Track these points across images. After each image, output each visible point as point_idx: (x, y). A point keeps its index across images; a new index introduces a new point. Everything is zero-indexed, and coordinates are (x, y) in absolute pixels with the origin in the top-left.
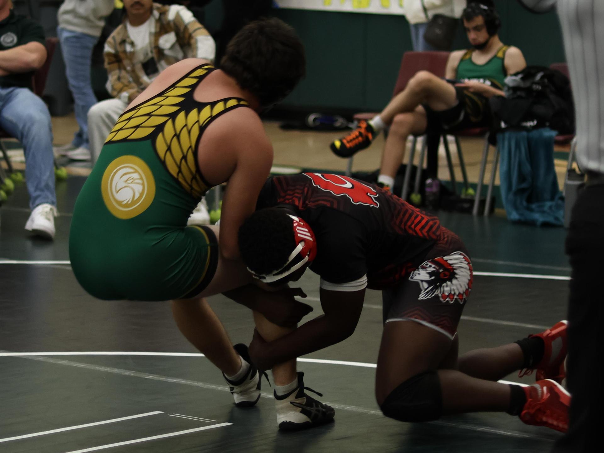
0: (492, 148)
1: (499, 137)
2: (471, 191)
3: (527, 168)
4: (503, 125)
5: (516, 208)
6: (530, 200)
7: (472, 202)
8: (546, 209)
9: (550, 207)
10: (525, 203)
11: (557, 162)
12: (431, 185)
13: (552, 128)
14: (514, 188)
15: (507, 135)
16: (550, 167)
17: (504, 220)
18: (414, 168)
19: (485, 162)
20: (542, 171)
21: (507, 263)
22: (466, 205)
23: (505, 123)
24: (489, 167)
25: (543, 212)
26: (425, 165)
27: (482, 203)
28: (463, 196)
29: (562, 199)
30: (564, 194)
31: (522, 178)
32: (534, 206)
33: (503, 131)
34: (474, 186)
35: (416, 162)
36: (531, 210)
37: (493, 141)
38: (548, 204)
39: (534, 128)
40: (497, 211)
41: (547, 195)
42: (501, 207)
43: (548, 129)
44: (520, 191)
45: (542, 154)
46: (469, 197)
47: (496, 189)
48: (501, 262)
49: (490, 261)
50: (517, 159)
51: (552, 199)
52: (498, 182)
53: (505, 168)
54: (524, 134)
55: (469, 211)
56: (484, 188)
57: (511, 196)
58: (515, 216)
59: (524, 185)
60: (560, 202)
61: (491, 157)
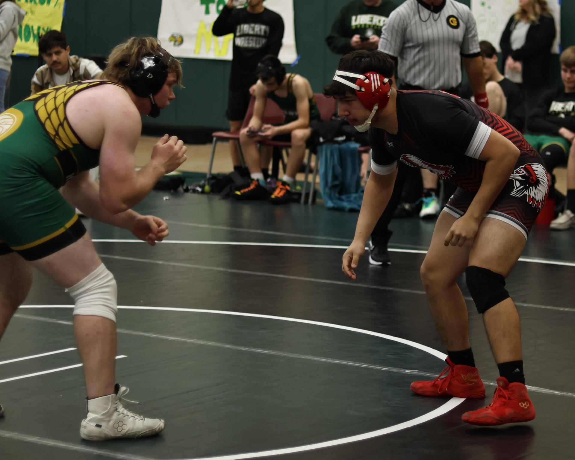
1: (319, 148)
2: (298, 187)
3: (339, 170)
4: (321, 140)
5: (331, 199)
6: (340, 193)
7: (299, 194)
8: (352, 199)
9: (355, 198)
10: (337, 195)
12: (270, 183)
13: (357, 141)
14: (329, 185)
15: (324, 147)
17: (322, 206)
20: (349, 172)
21: (325, 238)
22: (296, 197)
23: (323, 138)
25: (350, 201)
27: (307, 195)
31: (335, 177)
32: (343, 197)
33: (321, 144)
34: (301, 183)
36: (340, 199)
37: (314, 151)
38: (354, 195)
39: (344, 141)
40: (318, 200)
41: (353, 189)
42: (320, 197)
43: (353, 142)
44: (334, 187)
45: (349, 160)
46: (297, 191)
48: (319, 238)
49: (312, 237)
50: (332, 165)
51: (356, 192)
53: (323, 170)
54: (337, 146)
55: (298, 201)
56: (308, 184)
57: (327, 190)
58: (330, 204)
59: (337, 183)
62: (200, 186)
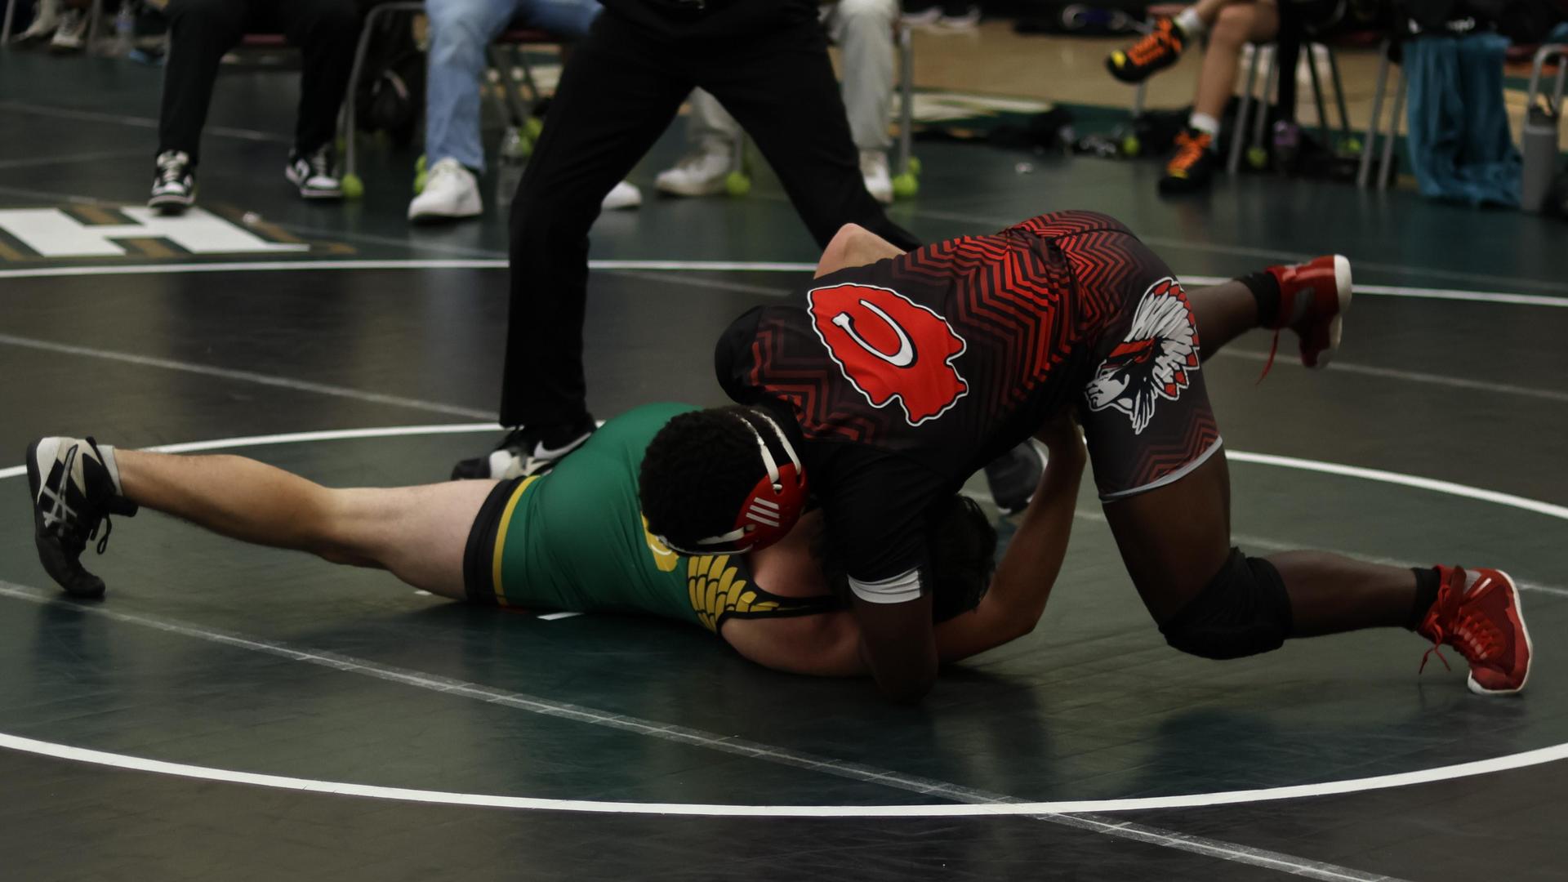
0: (1394, 70)
1: (1407, 48)
2: (1354, 145)
3: (1456, 104)
4: (1414, 27)
5: (1435, 174)
6: (1459, 161)
7: (1355, 163)
8: (1488, 176)
9: (1497, 176)
10: (1451, 167)
11: (1509, 94)
12: (1283, 134)
13: (1502, 32)
14: (1432, 140)
15: (1421, 45)
16: (1497, 103)
17: (1414, 196)
18: (1254, 104)
19: (1381, 94)
20: (1482, 111)
22: (1346, 170)
23: (1419, 22)
24: (1389, 103)
25: (1482, 183)
26: (1274, 98)
27: (1375, 165)
28: (1341, 153)
29: (1518, 159)
30: (1521, 151)
31: (1446, 121)
32: (1467, 172)
33: (1413, 37)
34: (1360, 137)
35: (1259, 92)
36: (1461, 178)
37: (1395, 56)
38: (1493, 168)
39: (1469, 33)
40: (1402, 180)
41: (1490, 153)
42: (1410, 172)
43: (1493, 34)
44: (1443, 146)
45: (1482, 81)
46: (1351, 156)
47: (1399, 141)
48: (1408, 271)
50: (1438, 91)
51: (1500, 158)
52: (1403, 129)
53: (1416, 104)
54: (1451, 43)
55: (1351, 179)
56: (1379, 139)
57: (1427, 153)
58: (1433, 188)
59: (1451, 134)
60: (1514, 165)
61: (1392, 85)
62: (1110, 141)
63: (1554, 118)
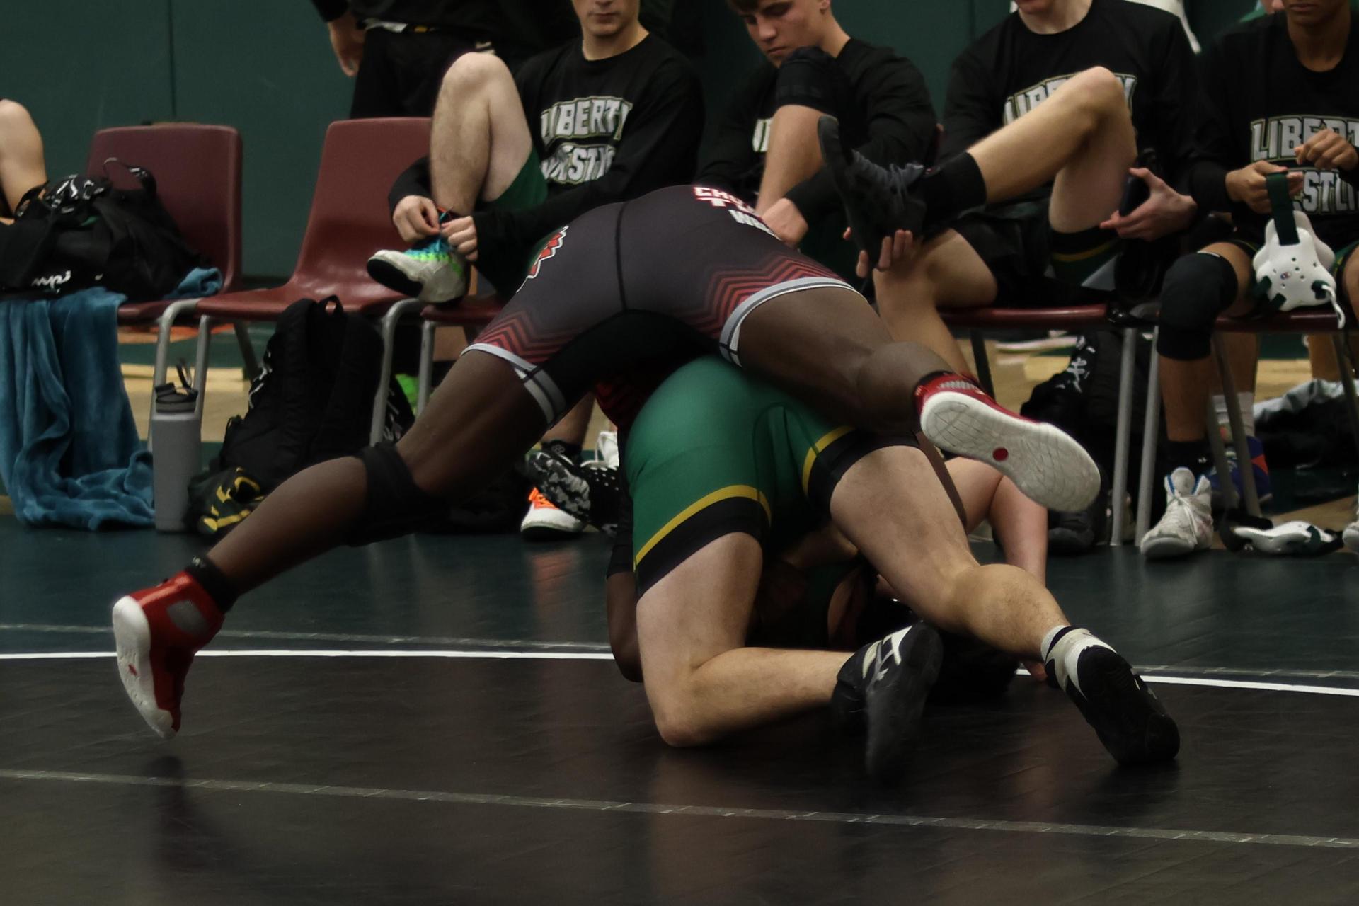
3: (56, 389)
5: (37, 492)
6: (66, 469)
8: (108, 486)
9: (120, 484)
10: (56, 478)
11: (126, 369)
13: (111, 286)
14: (26, 443)
16: (113, 382)
17: (8, 521)
20: (93, 395)
21: (21, 627)
25: (102, 496)
29: (146, 459)
30: (150, 449)
31: (44, 415)
32: (78, 483)
36: (71, 493)
38: (115, 473)
39: (66, 288)
41: (110, 455)
43: (100, 289)
44: (43, 448)
45: (89, 352)
50: (30, 370)
51: (123, 463)
54: (40, 304)
57: (19, 461)
58: (33, 509)
59: (51, 433)
60: (141, 467)
63: (192, 399)
